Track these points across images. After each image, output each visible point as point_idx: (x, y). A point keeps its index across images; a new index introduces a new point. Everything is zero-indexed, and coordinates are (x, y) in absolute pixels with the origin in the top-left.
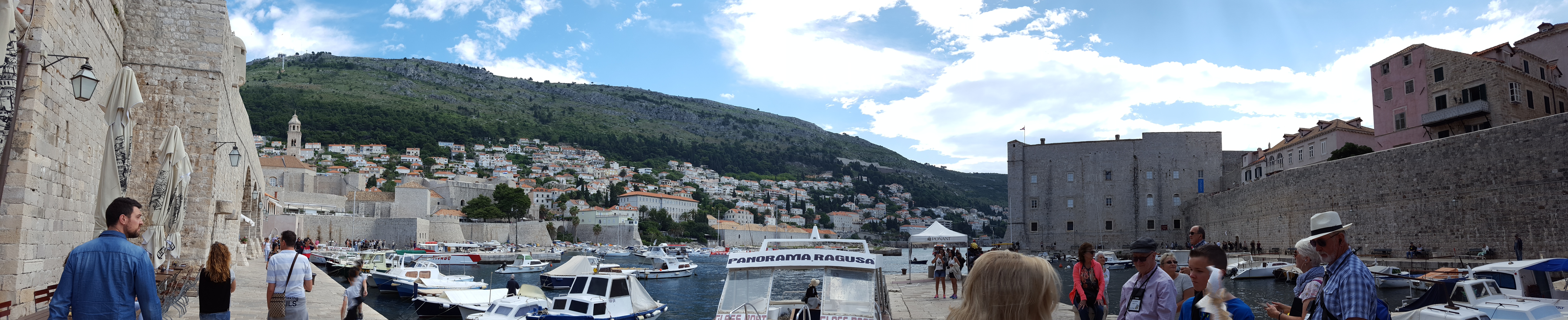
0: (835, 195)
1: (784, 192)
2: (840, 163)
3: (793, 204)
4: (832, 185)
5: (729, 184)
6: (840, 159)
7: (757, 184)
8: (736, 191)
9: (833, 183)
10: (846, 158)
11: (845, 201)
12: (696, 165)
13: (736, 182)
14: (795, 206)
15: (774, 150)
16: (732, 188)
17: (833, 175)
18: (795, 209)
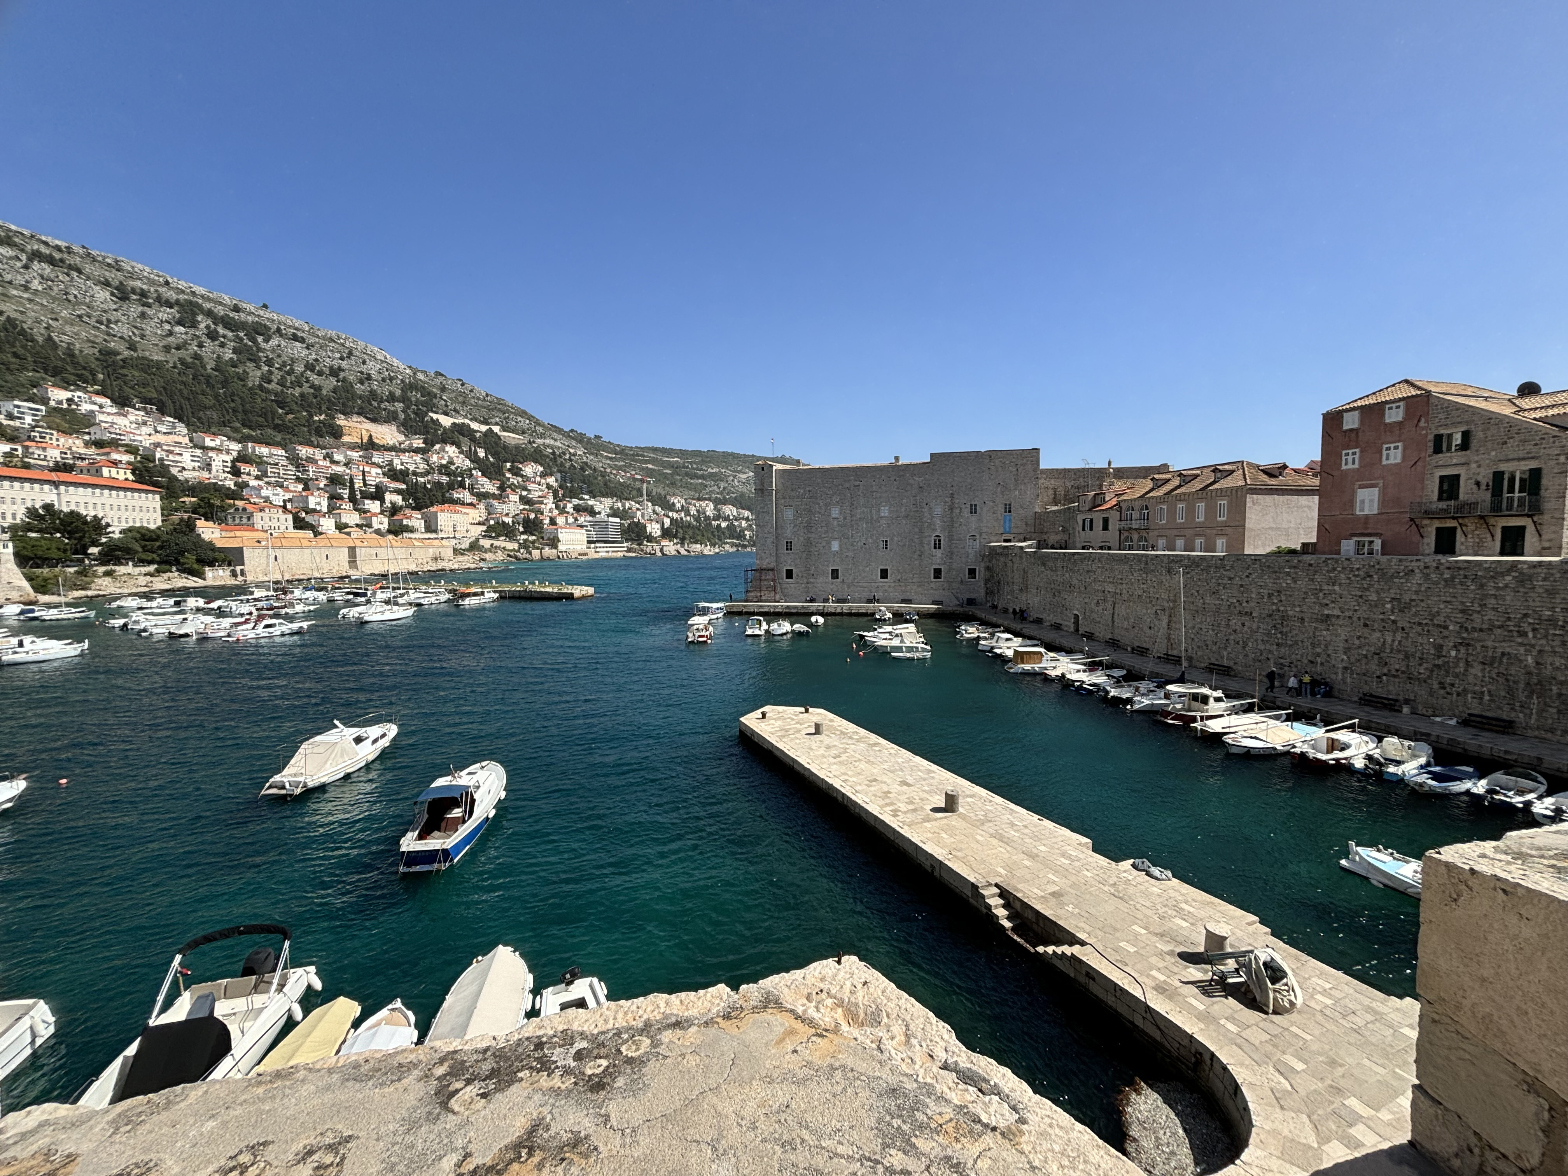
0: (434, 478)
1: (341, 471)
4: (427, 461)
5: (218, 448)
7: (281, 452)
8: (238, 466)
9: (426, 457)
16: (229, 458)
17: (425, 443)
18: (366, 501)
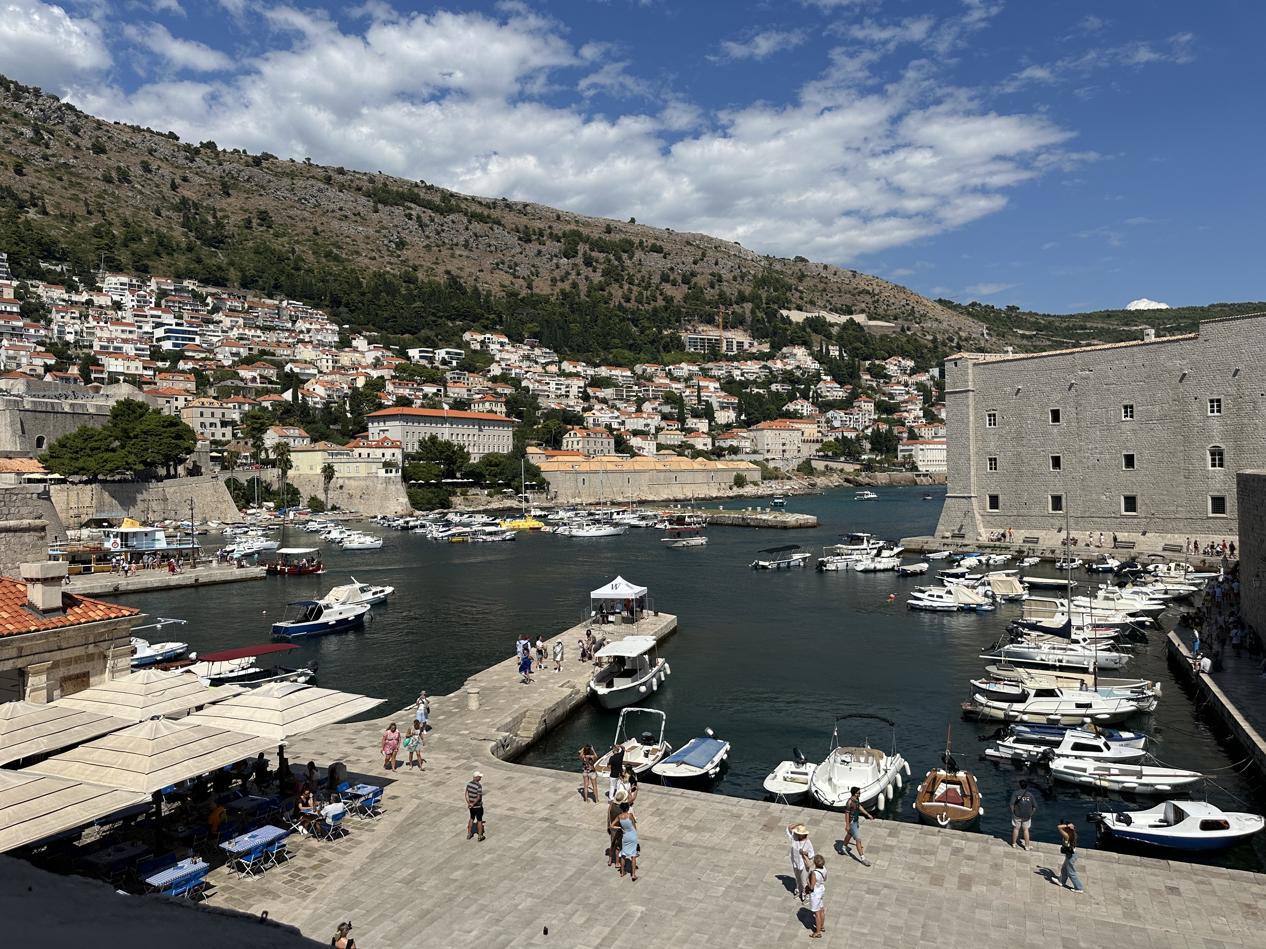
0: (774, 387)
1: (676, 387)
2: (787, 321)
3: (692, 409)
4: (770, 368)
5: (577, 375)
6: (785, 313)
7: (629, 373)
8: (589, 390)
9: (770, 363)
10: (800, 309)
11: (792, 398)
12: (516, 339)
13: (591, 371)
14: (696, 415)
15: (661, 303)
16: (582, 383)
17: (772, 347)
18: (695, 420)
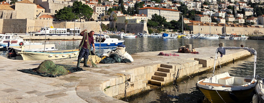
1: (232, 5)
3: (237, 11)
5: (199, 1)
7: (216, 1)
8: (203, 5)
13: (204, 0)
18: (239, 14)
